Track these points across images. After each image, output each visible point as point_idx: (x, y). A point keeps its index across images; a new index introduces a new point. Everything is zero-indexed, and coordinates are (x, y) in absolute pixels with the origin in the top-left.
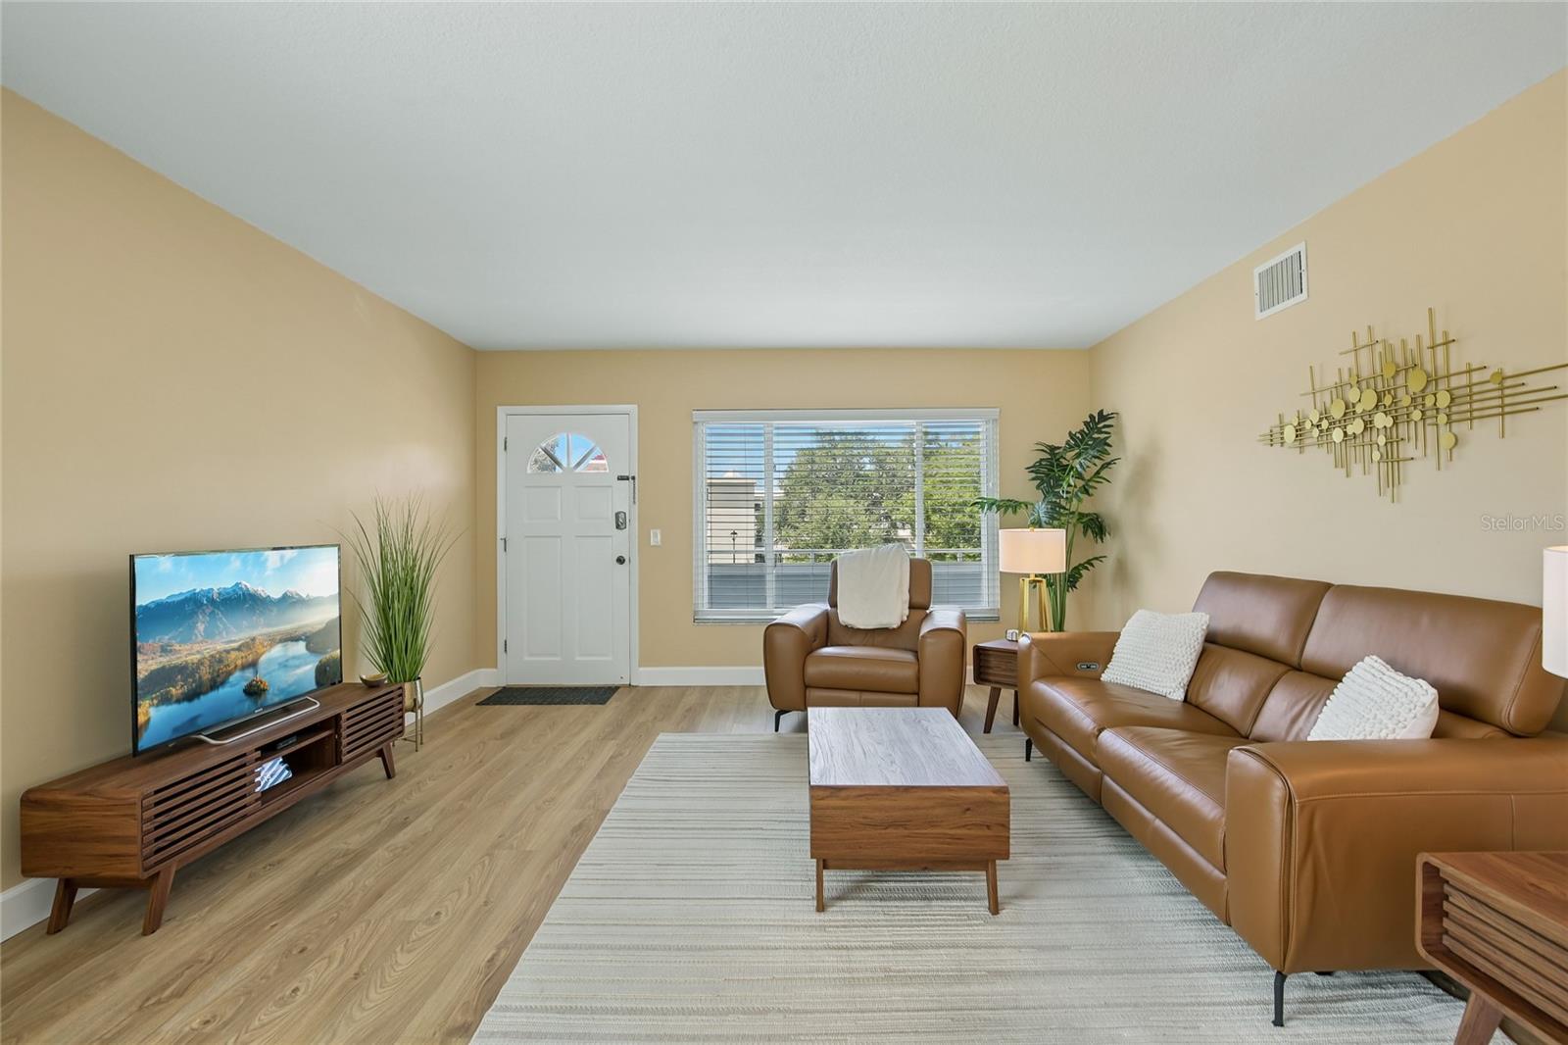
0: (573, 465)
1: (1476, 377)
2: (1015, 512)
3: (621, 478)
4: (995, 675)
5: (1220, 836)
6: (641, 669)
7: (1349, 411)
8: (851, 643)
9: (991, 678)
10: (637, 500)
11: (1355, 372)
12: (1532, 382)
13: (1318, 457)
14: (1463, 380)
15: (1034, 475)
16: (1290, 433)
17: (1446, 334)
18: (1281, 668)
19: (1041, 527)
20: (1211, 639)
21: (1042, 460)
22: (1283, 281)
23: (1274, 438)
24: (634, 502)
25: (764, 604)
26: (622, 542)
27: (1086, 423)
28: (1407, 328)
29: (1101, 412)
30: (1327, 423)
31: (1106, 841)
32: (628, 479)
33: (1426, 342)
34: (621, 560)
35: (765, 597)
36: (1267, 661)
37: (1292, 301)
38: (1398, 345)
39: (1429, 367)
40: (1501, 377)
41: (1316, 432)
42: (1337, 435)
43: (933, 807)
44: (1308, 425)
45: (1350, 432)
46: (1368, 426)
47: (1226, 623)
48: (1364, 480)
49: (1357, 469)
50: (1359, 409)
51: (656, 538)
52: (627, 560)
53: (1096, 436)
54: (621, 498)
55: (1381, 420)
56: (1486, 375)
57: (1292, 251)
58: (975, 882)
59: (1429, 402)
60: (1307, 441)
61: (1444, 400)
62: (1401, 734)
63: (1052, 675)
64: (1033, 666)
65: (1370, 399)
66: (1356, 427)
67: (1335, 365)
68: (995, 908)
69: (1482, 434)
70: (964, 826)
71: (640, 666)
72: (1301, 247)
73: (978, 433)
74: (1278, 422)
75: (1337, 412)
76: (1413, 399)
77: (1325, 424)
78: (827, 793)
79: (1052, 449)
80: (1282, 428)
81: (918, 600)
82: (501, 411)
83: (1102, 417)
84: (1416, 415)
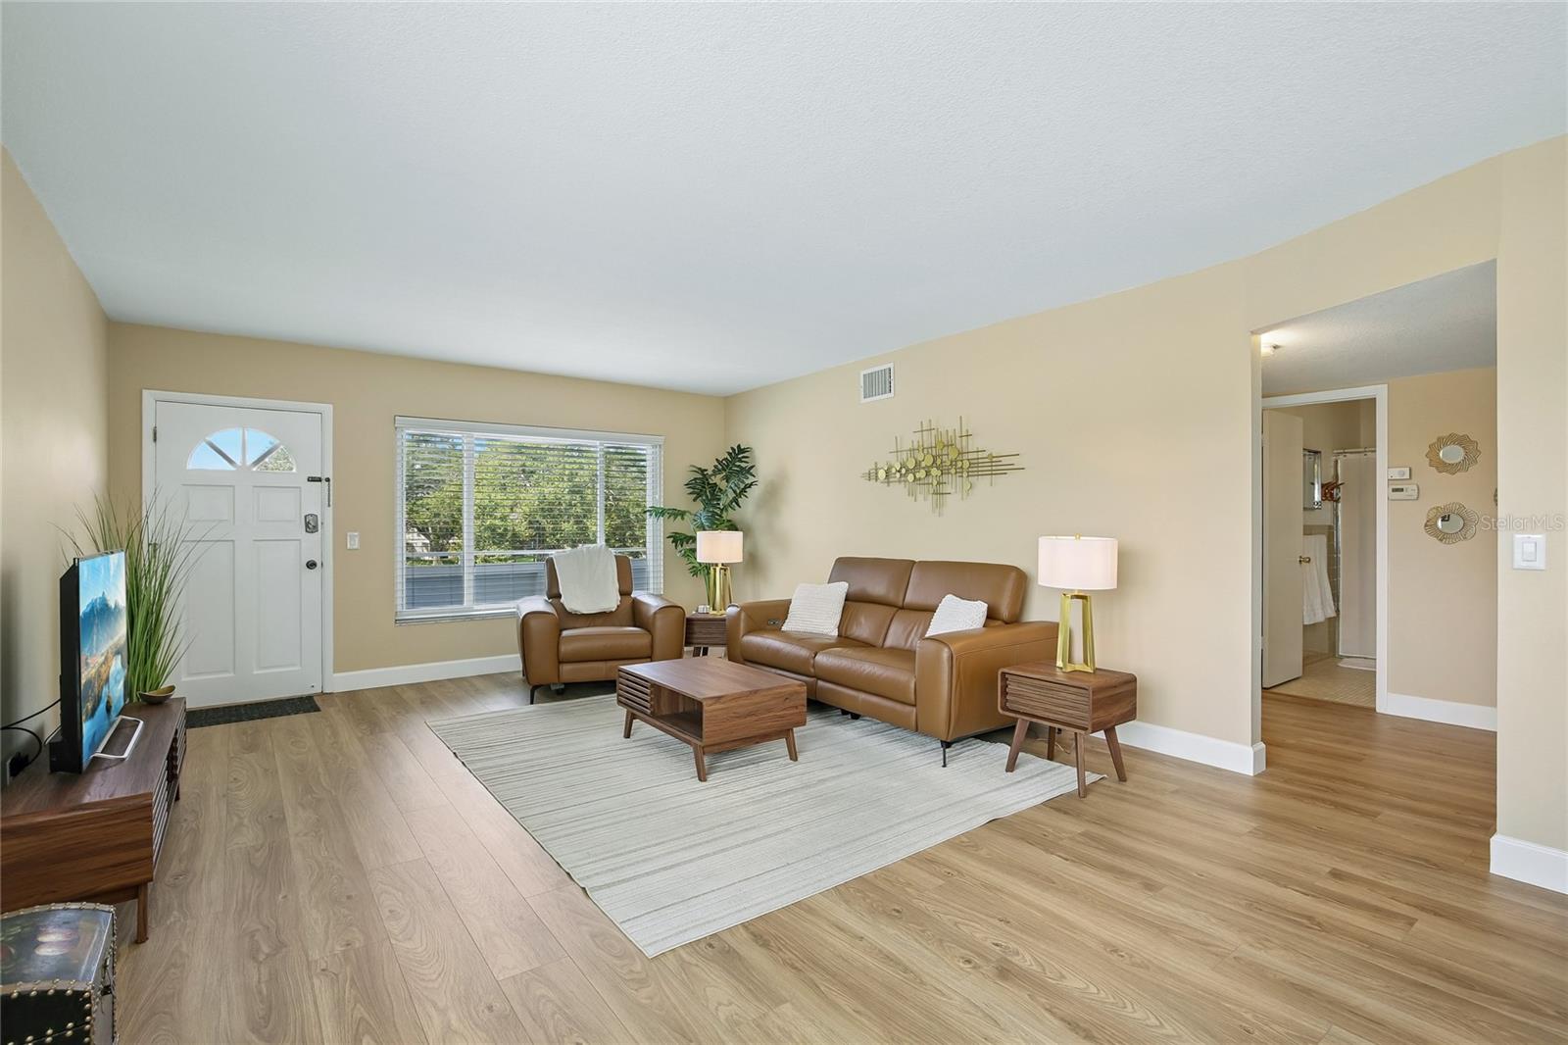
0: (249, 462)
1: (980, 455)
2: (683, 518)
3: (312, 479)
4: (698, 638)
5: (913, 686)
6: (335, 675)
7: (918, 464)
8: (577, 626)
9: (695, 641)
10: (331, 503)
11: (921, 444)
12: (1005, 461)
13: (898, 490)
14: (975, 456)
15: (692, 490)
16: (882, 474)
17: (967, 431)
18: (895, 609)
19: (704, 530)
20: (849, 598)
21: (695, 479)
22: (878, 383)
23: (872, 476)
24: (329, 505)
25: (461, 602)
26: (312, 546)
27: (730, 454)
28: (949, 425)
29: (739, 446)
30: (905, 471)
31: (818, 721)
32: (320, 480)
33: (958, 434)
34: (311, 565)
35: (462, 595)
36: (885, 607)
37: (885, 396)
38: (944, 433)
39: (959, 446)
40: (991, 456)
41: (898, 475)
42: (910, 477)
43: (769, 700)
44: (894, 471)
45: (917, 477)
46: (928, 474)
47: (856, 588)
48: (924, 502)
49: (920, 497)
50: (923, 464)
51: (353, 543)
52: (319, 565)
53: (738, 464)
54: (313, 500)
55: (935, 472)
56: (985, 455)
57: (886, 367)
58: (780, 746)
59: (959, 464)
60: (891, 480)
61: (966, 464)
62: (975, 627)
63: (752, 630)
64: (742, 625)
65: (929, 461)
66: (921, 474)
67: (909, 440)
68: (794, 756)
69: (983, 483)
70: (785, 709)
71: (334, 672)
72: (891, 365)
73: (644, 455)
74: (874, 467)
75: (911, 465)
76: (952, 462)
77: (903, 471)
78: (713, 701)
79: (702, 471)
80: (876, 470)
81: (626, 589)
82: (148, 396)
83: (741, 450)
84: (953, 471)
